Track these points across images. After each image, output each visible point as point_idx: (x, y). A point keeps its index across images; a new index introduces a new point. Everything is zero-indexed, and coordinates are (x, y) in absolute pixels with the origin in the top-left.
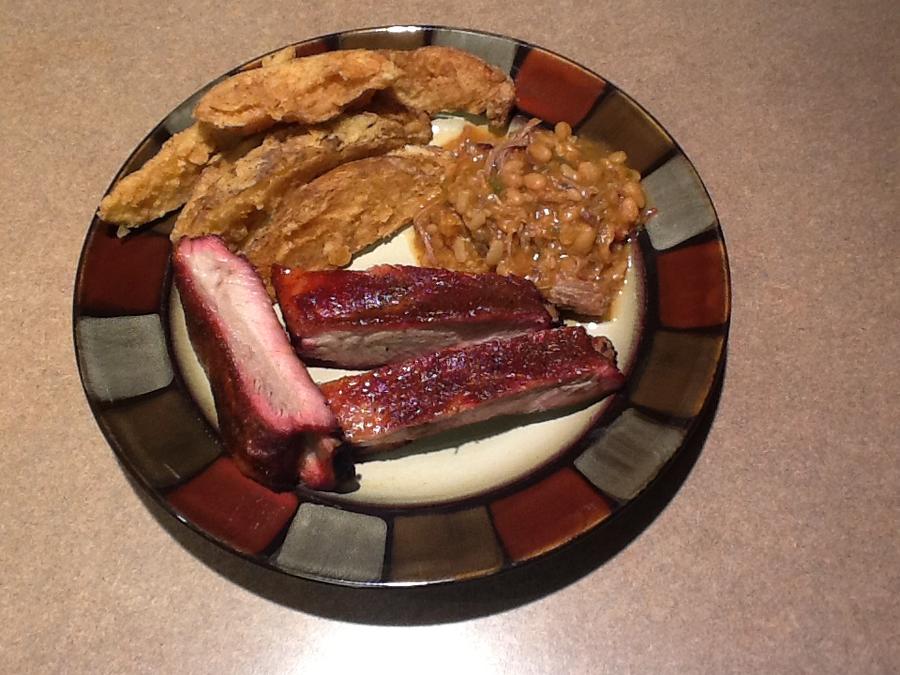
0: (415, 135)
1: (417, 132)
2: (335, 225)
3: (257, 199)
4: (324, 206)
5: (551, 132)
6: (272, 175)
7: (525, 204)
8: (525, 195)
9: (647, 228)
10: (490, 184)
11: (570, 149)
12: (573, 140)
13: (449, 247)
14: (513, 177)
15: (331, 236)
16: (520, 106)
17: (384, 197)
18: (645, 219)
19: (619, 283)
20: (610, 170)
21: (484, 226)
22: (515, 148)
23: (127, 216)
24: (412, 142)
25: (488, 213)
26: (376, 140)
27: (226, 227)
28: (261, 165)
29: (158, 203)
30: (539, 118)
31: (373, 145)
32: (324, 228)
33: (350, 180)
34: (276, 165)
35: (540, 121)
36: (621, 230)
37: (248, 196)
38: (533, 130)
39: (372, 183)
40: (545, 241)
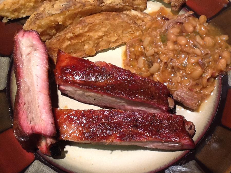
0: (138, 6)
1: (140, 5)
2: (90, 38)
3: (60, 20)
4: (86, 29)
5: (197, 19)
6: (68, 10)
7: (174, 50)
8: (176, 46)
9: (228, 74)
10: (161, 37)
11: (203, 29)
12: (206, 24)
13: (137, 60)
14: (173, 36)
15: (88, 42)
16: (187, 4)
17: (115, 31)
18: (228, 70)
19: (207, 96)
20: (219, 44)
21: (153, 55)
22: (178, 22)
23: (8, 14)
24: (136, 9)
25: (156, 50)
26: (119, 5)
27: (45, 29)
28: (65, 5)
29: (22, 11)
30: (193, 11)
31: (117, 7)
32: (86, 38)
33: (100, 21)
34: (71, 6)
35: (194, 13)
36: (215, 73)
37: (56, 17)
38: (188, 16)
39: (110, 24)
40: (179, 69)
